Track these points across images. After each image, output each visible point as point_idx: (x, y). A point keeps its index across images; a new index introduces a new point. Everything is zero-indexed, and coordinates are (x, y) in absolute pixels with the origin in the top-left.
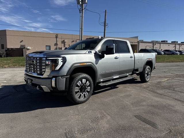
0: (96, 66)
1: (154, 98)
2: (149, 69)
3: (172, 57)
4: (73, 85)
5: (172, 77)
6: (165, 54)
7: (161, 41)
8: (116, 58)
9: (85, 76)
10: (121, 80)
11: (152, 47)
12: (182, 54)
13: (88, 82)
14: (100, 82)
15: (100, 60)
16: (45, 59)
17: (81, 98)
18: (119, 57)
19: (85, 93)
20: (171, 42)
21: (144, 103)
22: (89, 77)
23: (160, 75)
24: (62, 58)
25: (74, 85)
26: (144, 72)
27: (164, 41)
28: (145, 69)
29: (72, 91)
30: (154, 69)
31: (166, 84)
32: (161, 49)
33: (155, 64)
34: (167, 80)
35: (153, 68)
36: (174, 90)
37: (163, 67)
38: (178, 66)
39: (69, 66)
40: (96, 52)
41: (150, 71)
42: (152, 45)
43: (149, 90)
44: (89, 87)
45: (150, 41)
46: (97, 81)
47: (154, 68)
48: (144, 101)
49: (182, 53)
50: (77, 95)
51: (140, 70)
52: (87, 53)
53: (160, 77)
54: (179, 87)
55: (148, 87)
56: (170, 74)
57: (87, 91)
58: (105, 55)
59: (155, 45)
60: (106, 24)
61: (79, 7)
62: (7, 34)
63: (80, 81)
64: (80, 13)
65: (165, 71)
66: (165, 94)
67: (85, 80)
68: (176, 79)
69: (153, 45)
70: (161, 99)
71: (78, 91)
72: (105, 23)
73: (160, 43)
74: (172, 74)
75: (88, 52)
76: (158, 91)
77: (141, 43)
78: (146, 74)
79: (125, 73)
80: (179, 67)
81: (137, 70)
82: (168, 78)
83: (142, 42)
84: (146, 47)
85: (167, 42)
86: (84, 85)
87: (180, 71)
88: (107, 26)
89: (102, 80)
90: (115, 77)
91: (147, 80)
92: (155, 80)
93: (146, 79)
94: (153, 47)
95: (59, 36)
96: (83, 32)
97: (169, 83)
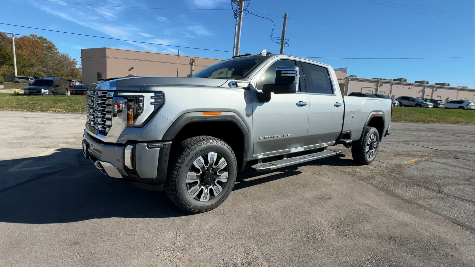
0: (248, 120)
1: (392, 210)
2: (375, 134)
3: (416, 112)
4: (180, 167)
5: (425, 156)
6: (401, 104)
7: (394, 80)
8: (301, 104)
9: (215, 146)
10: (309, 158)
11: (374, 90)
12: (438, 107)
13: (223, 159)
14: (256, 161)
15: (258, 107)
16: (112, 94)
17: (201, 199)
18: (308, 102)
19: (214, 188)
20: (414, 83)
21: (368, 227)
22: (225, 147)
23: (398, 149)
24: (153, 94)
25: (184, 167)
26: (363, 141)
27: (400, 80)
28: (365, 135)
29: (176, 182)
30: (385, 136)
31: (416, 173)
32: (392, 94)
33: (389, 125)
34: (416, 163)
35: (384, 134)
36: (440, 192)
37: (400, 130)
38: (431, 130)
39: (172, 118)
40: (250, 85)
41: (377, 140)
42: (375, 87)
43: (376, 187)
44: (226, 173)
45: (371, 78)
46: (249, 159)
47: (387, 133)
48: (367, 219)
49: (439, 104)
50: (190, 191)
51: (356, 136)
52: (226, 85)
53: (397, 154)
54: (452, 185)
55: (372, 178)
56: (419, 149)
57: (219, 182)
58: (272, 94)
59: (380, 86)
60: (285, 40)
61: (235, 7)
62: (107, 55)
63: (201, 158)
64: (236, 18)
65: (405, 139)
66: (420, 202)
67: (216, 154)
68: (438, 160)
69: (377, 86)
70: (414, 217)
71: (196, 183)
72: (283, 39)
73: (391, 84)
74: (424, 149)
75: (229, 84)
76: (400, 192)
77: (351, 82)
78: (368, 145)
79: (320, 141)
80: (436, 134)
81: (348, 136)
82: (418, 156)
83: (355, 79)
84: (361, 89)
85: (406, 81)
86: (213, 168)
87: (441, 144)
88: (286, 45)
89: (261, 156)
90: (293, 150)
91: (369, 160)
92: (387, 159)
93: (367, 156)
94: (377, 90)
95: (196, 62)
97: (422, 170)
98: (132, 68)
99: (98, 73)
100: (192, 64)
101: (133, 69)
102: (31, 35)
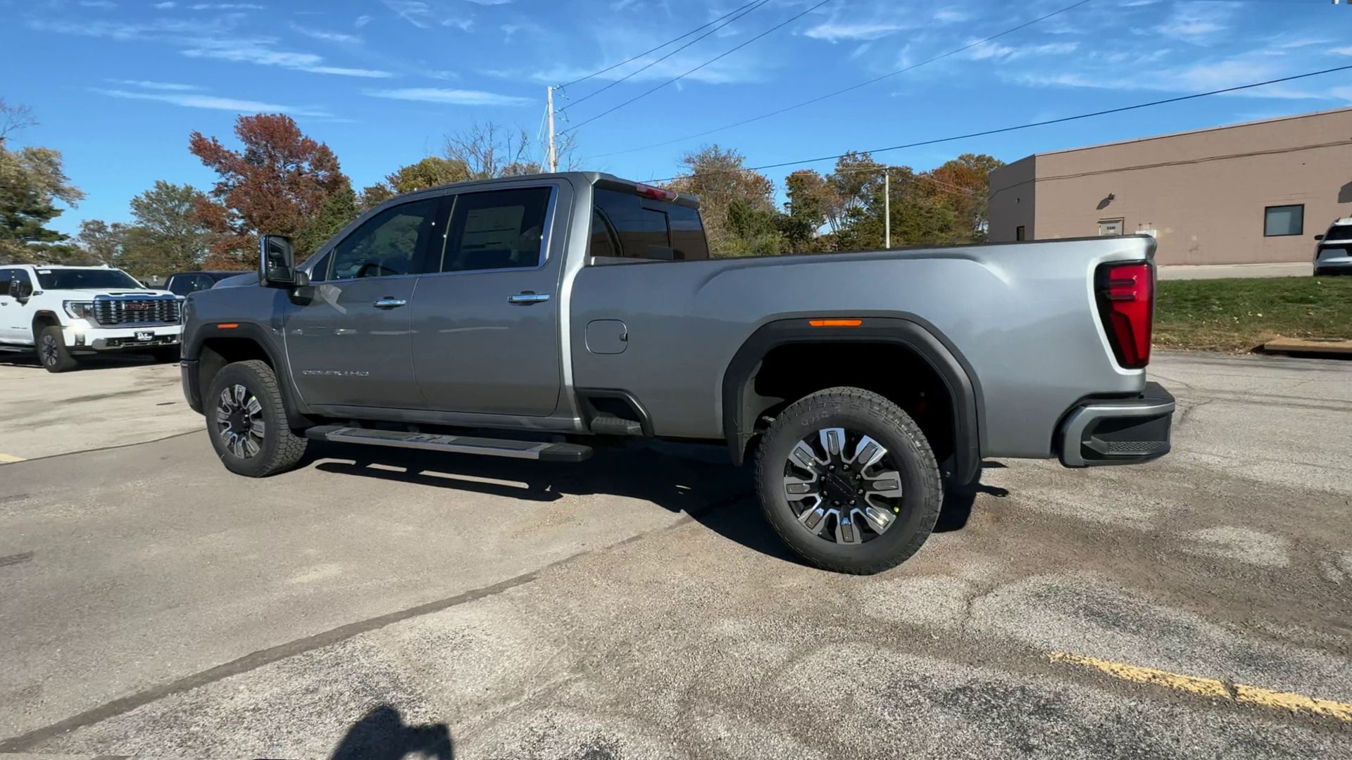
8: (385, 305)
98: (1111, 197)
99: (1018, 228)
101: (1112, 203)
102: (961, 158)
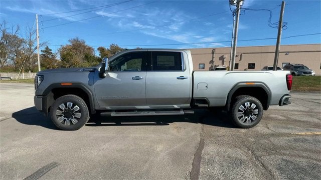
8: (136, 78)
13: (77, 106)
19: (72, 120)
24: (40, 76)
46: (97, 108)
47: (282, 103)
50: (58, 119)
51: (217, 102)
52: (80, 70)
57: (74, 117)
67: (72, 103)
78: (240, 111)
86: (70, 110)
89: (108, 108)
91: (245, 124)
93: (240, 121)
95: (216, 51)
96: (236, 42)
100: (213, 53)
